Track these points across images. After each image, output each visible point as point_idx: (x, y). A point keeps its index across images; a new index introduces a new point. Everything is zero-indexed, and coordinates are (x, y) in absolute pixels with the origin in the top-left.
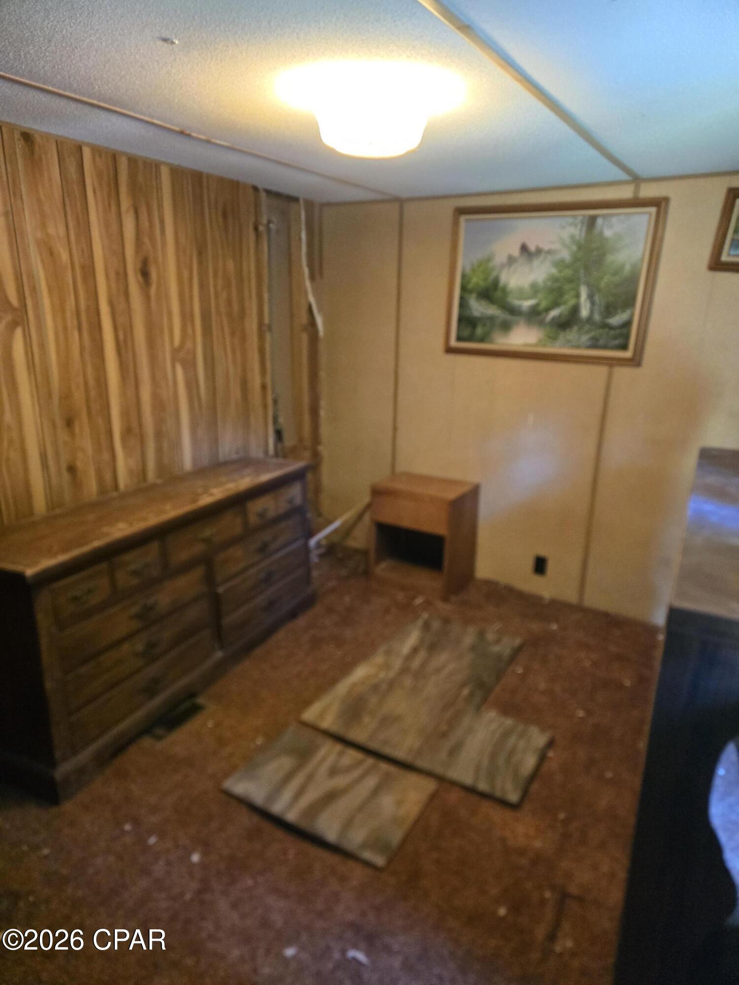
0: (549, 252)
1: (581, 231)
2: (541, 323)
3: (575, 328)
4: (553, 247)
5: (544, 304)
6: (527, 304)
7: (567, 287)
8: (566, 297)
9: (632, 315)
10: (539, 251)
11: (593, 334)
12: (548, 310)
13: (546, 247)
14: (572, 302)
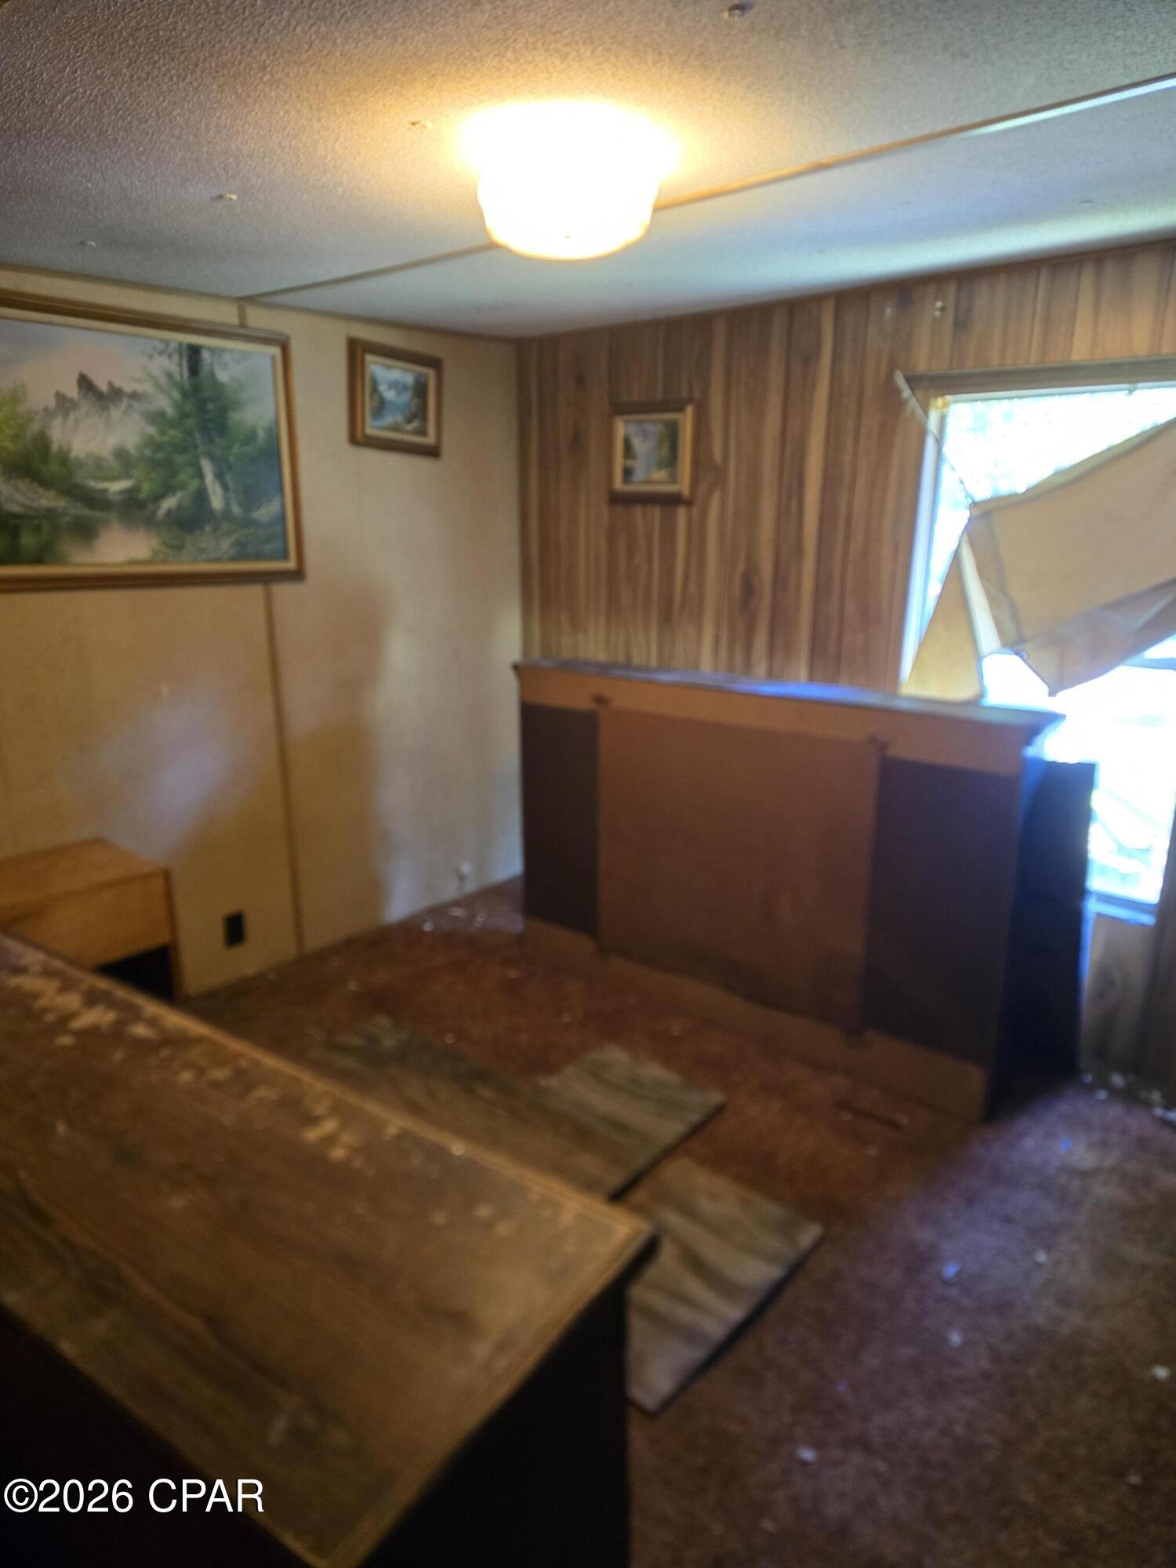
0: (134, 396)
1: (180, 365)
2: (150, 522)
3: (208, 528)
4: (140, 388)
5: (146, 488)
6: (116, 487)
7: (179, 459)
8: (182, 476)
9: (283, 506)
10: (116, 394)
11: (235, 536)
12: (157, 498)
13: (128, 388)
14: (193, 485)
